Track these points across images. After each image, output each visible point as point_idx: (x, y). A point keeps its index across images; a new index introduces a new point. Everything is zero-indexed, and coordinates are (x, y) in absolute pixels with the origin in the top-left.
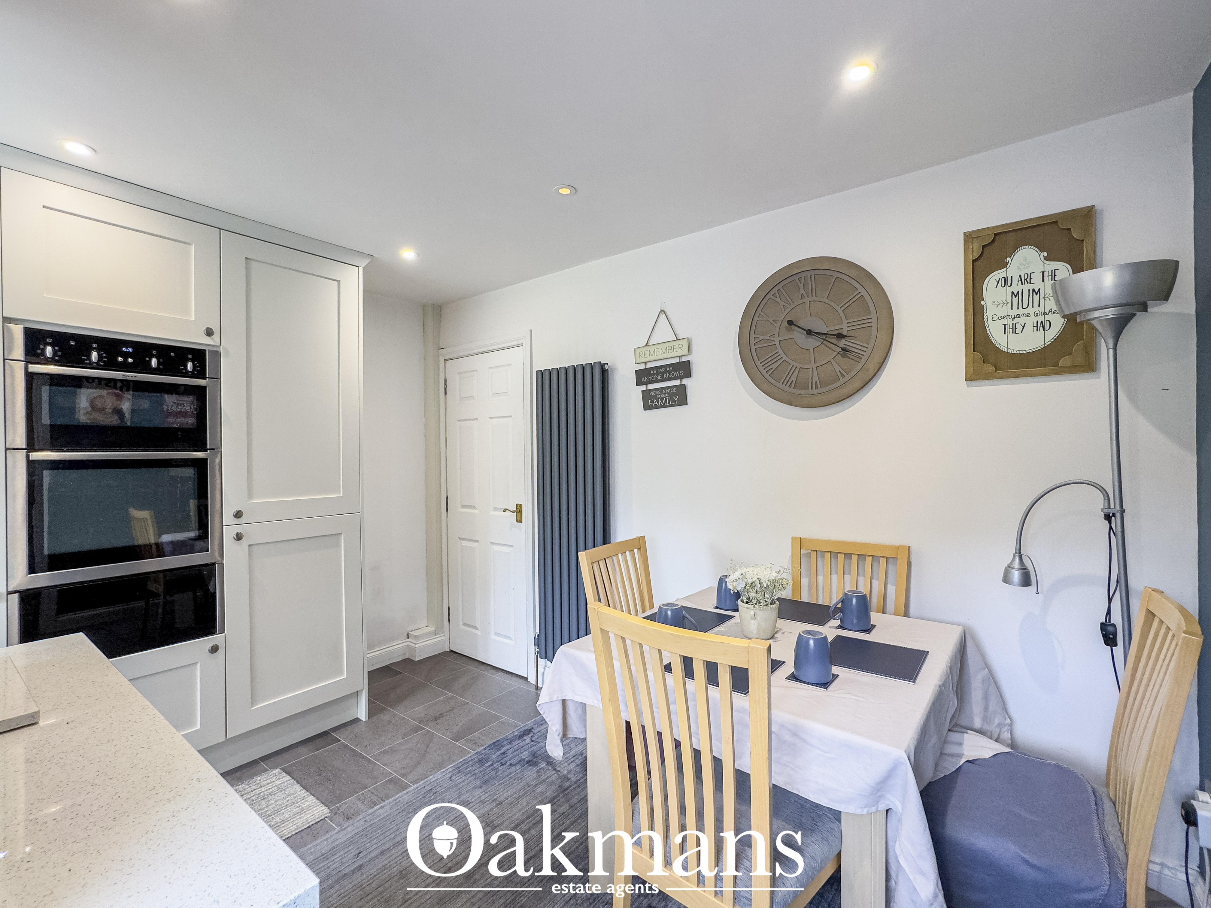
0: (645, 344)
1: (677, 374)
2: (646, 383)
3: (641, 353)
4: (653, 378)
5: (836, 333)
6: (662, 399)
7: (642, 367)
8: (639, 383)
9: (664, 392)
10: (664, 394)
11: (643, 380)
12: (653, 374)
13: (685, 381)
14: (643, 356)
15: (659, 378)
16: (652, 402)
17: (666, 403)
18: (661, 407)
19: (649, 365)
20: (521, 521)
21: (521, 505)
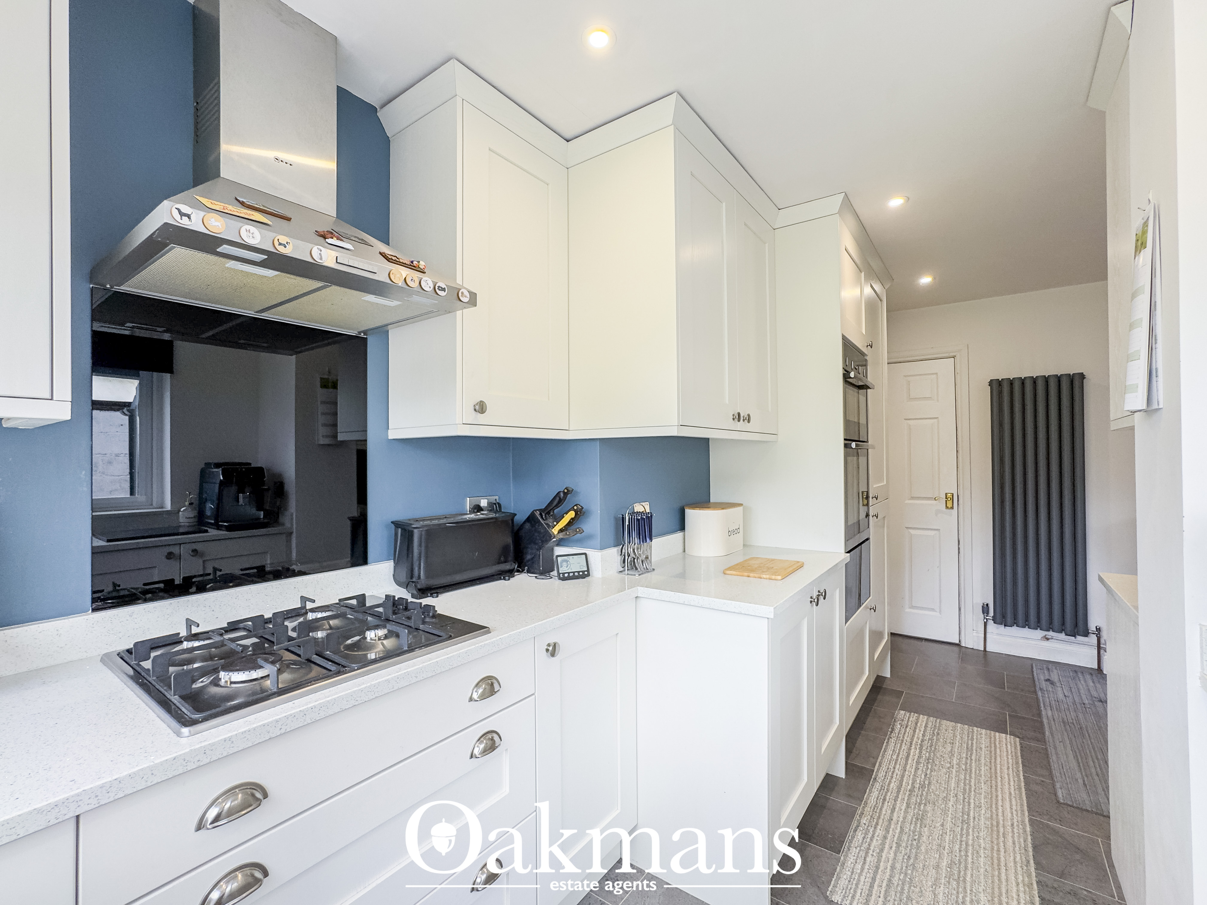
20: (952, 508)
21: (953, 494)
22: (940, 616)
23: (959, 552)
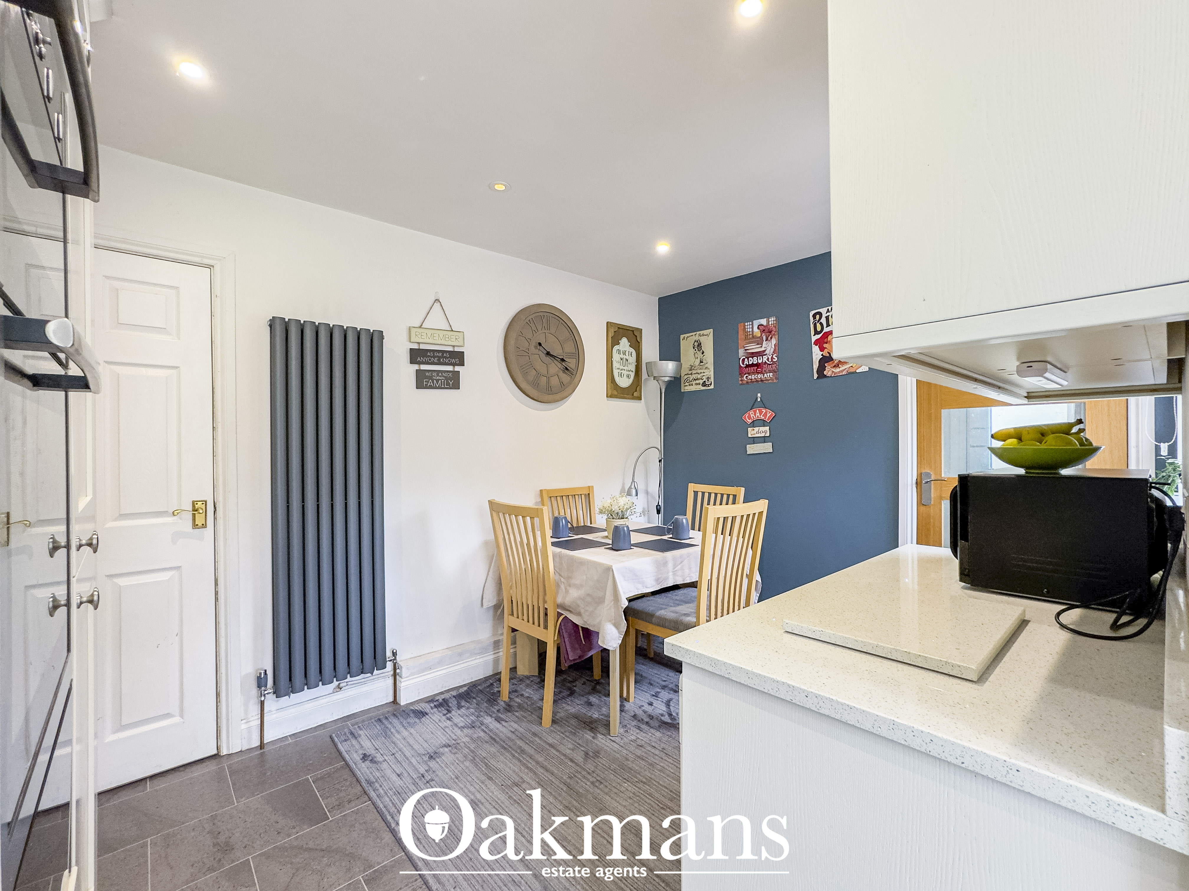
0: (418, 325)
1: (453, 361)
2: (419, 363)
3: (417, 334)
4: (430, 360)
5: (561, 357)
6: (437, 381)
7: (415, 346)
8: (413, 361)
9: (440, 374)
10: (440, 376)
11: (419, 359)
12: (429, 356)
13: (457, 368)
14: (420, 336)
15: (436, 360)
16: (428, 382)
17: (442, 385)
18: (436, 388)
19: (422, 347)
20: (204, 526)
21: (206, 502)
22: (182, 720)
23: (216, 599)
